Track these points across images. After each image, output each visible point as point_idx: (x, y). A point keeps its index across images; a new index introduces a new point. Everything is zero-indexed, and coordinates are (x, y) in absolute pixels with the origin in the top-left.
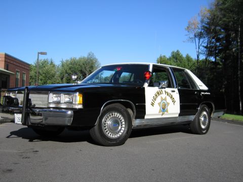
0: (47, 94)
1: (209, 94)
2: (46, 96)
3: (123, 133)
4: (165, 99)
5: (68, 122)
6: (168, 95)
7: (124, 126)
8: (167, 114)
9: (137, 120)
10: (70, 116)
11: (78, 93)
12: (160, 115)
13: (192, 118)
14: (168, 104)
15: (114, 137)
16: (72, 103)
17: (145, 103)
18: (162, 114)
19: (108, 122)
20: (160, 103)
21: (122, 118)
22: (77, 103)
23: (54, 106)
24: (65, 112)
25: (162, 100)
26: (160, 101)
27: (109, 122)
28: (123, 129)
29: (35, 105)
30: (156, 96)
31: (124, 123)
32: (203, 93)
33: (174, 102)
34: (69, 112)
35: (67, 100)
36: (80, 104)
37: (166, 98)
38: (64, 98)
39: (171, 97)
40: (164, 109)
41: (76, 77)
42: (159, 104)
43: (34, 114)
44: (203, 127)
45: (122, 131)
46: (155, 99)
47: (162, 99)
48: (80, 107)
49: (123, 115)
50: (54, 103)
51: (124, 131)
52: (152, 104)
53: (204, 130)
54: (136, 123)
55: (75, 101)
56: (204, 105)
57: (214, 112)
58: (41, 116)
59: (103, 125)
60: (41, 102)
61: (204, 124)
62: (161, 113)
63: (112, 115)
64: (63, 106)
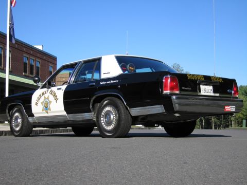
4: (48, 98)
17: (31, 103)
18: (47, 112)
25: (44, 100)
30: (40, 96)
37: (48, 96)
40: (46, 107)
42: (42, 103)
46: (39, 99)
47: (45, 98)
52: (37, 104)
62: (45, 111)
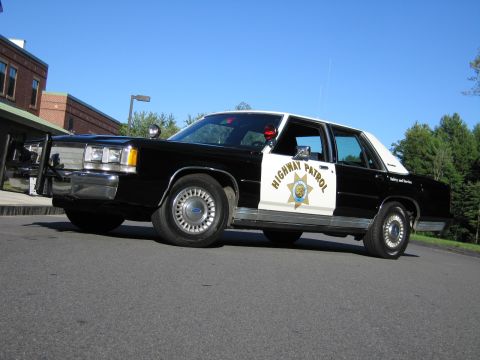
0: (84, 147)
1: (410, 182)
2: (82, 150)
3: (210, 227)
5: (110, 193)
6: (311, 172)
7: (213, 214)
8: (305, 207)
9: (243, 209)
10: (114, 184)
11: (130, 147)
12: (291, 206)
13: (365, 223)
14: (310, 189)
15: (192, 231)
16: (118, 163)
17: (259, 180)
18: (296, 206)
19: (184, 204)
20: (293, 184)
21: (210, 200)
22: (127, 164)
23: (92, 168)
24: (106, 177)
25: (297, 181)
26: (293, 181)
27: (186, 205)
28: (211, 219)
29: (63, 165)
30: (285, 170)
31: (213, 209)
32: (393, 179)
33: (323, 186)
34: (113, 178)
35: (113, 158)
36: (132, 166)
37: (306, 175)
38: (109, 155)
39: (318, 177)
40: (300, 196)
41: (155, 132)
42: (290, 186)
43: (60, 179)
44: (391, 244)
45: (209, 224)
46: (281, 176)
47: (297, 178)
48: (132, 170)
49: (213, 196)
50: (93, 162)
51: (213, 223)
52: (275, 184)
53: (392, 250)
54: (241, 213)
55: (125, 160)
56: (395, 203)
57: (420, 220)
58: (69, 181)
59: (174, 208)
60: (72, 162)
61: (393, 240)
62: (294, 203)
63: (193, 193)
64: (106, 168)
